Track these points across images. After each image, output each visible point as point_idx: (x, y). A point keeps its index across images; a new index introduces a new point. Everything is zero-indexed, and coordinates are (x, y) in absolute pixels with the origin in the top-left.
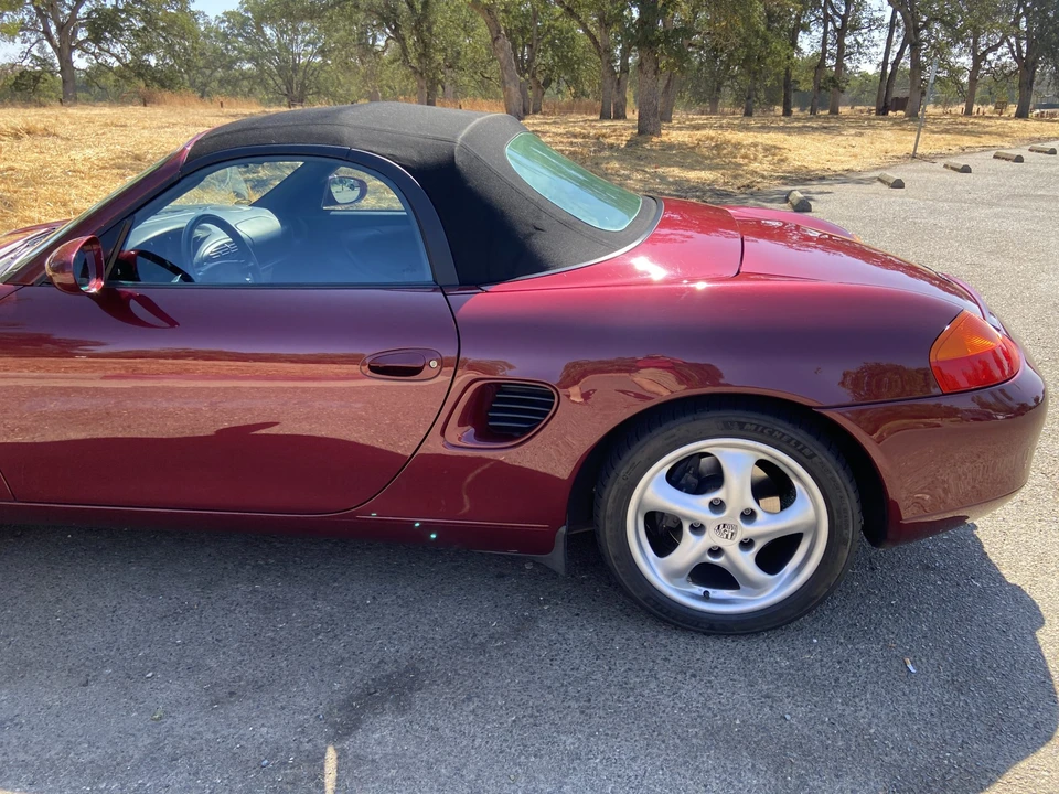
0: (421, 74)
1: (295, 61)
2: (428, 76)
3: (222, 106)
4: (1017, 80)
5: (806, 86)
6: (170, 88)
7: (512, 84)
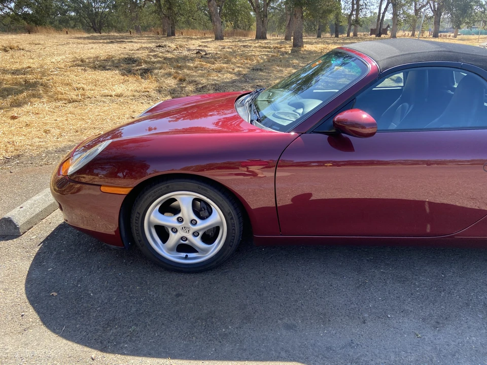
0: (169, 18)
1: (95, 10)
2: (172, 18)
3: (67, 33)
4: (433, 20)
5: (345, 24)
6: (40, 24)
7: (218, 22)
